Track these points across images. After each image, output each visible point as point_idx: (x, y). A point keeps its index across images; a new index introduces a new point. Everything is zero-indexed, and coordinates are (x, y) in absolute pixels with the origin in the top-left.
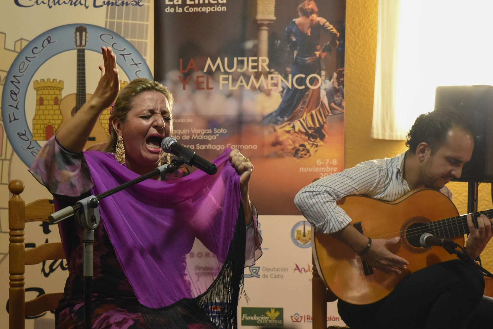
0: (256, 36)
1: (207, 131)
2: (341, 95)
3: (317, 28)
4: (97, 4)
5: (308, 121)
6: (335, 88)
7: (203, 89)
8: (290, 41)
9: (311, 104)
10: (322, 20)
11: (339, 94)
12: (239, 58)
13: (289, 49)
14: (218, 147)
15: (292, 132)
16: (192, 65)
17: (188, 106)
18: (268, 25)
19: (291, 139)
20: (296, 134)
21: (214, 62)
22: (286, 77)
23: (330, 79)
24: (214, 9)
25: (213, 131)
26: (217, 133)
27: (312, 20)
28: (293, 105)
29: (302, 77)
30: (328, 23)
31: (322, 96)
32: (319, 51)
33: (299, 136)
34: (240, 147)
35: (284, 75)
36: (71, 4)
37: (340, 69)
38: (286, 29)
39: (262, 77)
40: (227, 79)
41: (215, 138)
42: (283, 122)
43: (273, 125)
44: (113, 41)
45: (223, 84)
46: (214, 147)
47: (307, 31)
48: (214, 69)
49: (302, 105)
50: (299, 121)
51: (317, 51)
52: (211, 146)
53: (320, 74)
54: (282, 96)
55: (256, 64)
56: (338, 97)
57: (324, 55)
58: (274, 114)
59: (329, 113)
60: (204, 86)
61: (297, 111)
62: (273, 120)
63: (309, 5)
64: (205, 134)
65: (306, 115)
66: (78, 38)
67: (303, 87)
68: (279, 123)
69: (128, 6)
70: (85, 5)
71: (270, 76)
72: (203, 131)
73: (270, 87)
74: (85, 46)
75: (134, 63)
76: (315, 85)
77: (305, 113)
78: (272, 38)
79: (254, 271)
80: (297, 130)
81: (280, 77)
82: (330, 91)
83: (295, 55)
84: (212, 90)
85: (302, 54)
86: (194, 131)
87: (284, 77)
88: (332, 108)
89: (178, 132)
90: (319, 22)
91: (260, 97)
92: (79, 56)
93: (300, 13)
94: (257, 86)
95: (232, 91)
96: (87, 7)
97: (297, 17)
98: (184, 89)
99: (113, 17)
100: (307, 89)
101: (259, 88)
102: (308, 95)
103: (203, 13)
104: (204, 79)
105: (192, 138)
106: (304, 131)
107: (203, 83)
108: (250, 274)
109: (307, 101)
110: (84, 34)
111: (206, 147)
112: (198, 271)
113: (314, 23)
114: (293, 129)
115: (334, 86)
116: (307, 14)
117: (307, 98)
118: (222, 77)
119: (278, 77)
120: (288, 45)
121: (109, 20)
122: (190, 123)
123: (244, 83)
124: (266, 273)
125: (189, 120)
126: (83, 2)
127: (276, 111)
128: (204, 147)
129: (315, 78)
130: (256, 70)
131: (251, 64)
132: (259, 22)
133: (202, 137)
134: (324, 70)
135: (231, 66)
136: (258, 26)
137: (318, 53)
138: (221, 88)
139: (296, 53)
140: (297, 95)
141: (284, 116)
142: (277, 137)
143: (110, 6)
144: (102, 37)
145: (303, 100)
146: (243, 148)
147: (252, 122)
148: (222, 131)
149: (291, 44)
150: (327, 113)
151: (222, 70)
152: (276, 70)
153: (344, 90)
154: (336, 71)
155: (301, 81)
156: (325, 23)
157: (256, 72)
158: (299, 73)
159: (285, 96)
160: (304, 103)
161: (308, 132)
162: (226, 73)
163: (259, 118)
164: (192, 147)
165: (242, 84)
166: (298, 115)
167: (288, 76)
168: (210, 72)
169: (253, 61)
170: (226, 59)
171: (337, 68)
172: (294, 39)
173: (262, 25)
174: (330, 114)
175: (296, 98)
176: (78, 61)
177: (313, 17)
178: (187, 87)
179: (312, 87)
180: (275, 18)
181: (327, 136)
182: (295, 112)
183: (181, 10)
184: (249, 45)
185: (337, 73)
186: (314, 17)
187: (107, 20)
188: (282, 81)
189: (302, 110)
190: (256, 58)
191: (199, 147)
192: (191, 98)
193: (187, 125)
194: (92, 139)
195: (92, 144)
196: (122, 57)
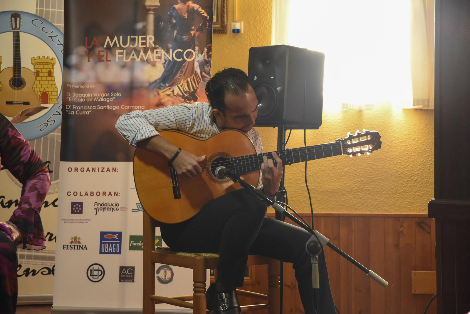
0: (145, 19)
1: (106, 95)
2: (209, 66)
3: (192, 12)
5: (185, 87)
6: (205, 60)
7: (103, 61)
8: (171, 22)
9: (187, 73)
10: (196, 6)
11: (208, 64)
12: (132, 37)
13: (170, 29)
14: (114, 107)
15: (172, 95)
16: (95, 42)
17: (92, 74)
18: (154, 10)
19: (171, 101)
20: (175, 97)
21: (112, 40)
22: (168, 52)
23: (202, 54)
25: (110, 94)
26: (114, 96)
27: (188, 6)
28: (173, 74)
29: (180, 52)
30: (200, 9)
31: (195, 67)
32: (194, 31)
33: (177, 98)
34: (131, 107)
35: (166, 50)
37: (209, 45)
38: (168, 13)
39: (149, 52)
40: (122, 53)
41: (112, 100)
42: (165, 87)
43: (157, 89)
44: (43, 25)
45: (119, 57)
46: (111, 107)
47: (184, 15)
48: (112, 45)
49: (180, 74)
50: (178, 86)
51: (192, 31)
52: (108, 106)
53: (194, 50)
54: (164, 67)
55: (145, 41)
56: (208, 67)
57: (197, 34)
58: (158, 81)
59: (200, 80)
60: (104, 58)
61: (176, 79)
62: (157, 86)
64: (104, 97)
65: (183, 82)
66: (13, 22)
67: (181, 59)
68: (162, 88)
71: (155, 51)
72: (102, 95)
73: (155, 60)
74: (19, 29)
75: (60, 44)
76: (190, 58)
77: (183, 80)
78: (157, 20)
79: (141, 206)
80: (175, 94)
81: (163, 52)
82: (201, 62)
83: (175, 34)
84: (109, 62)
85: (180, 33)
86: (96, 95)
87: (165, 52)
88: (203, 77)
89: (83, 95)
90: (193, 7)
91: (148, 67)
92: (14, 37)
93: (179, 1)
94: (145, 59)
95: (126, 62)
97: (177, 3)
98: (89, 61)
99: (41, 6)
100: (184, 61)
101: (147, 60)
102: (185, 65)
105: (94, 101)
106: (181, 94)
107: (103, 56)
108: (138, 209)
109: (184, 70)
110: (18, 19)
111: (105, 107)
113: (190, 8)
114: (173, 93)
115: (204, 59)
117: (184, 68)
118: (118, 51)
120: (170, 26)
121: (38, 8)
122: (92, 88)
123: (135, 57)
125: (92, 86)
127: (159, 79)
128: (103, 107)
129: (191, 52)
130: (145, 46)
131: (140, 41)
132: (147, 8)
133: (102, 100)
134: (197, 46)
135: (125, 43)
136: (146, 11)
137: (192, 33)
138: (117, 60)
139: (175, 32)
140: (176, 66)
141: (166, 83)
142: (160, 100)
144: (33, 22)
145: (181, 69)
146: (134, 108)
147: (141, 87)
148: (118, 94)
149: (171, 25)
150: (199, 81)
151: (118, 46)
152: (160, 46)
153: (212, 61)
154: (206, 47)
155: (179, 55)
156: (198, 8)
157: (144, 48)
158: (178, 49)
159: (167, 67)
160: (182, 72)
161: (185, 96)
162: (121, 48)
163: (146, 85)
164: (94, 108)
165: (133, 57)
166: (177, 82)
167: (169, 51)
168: (108, 48)
169: (142, 39)
170: (121, 37)
171: (207, 44)
172: (174, 22)
173: (149, 10)
174: (202, 81)
175: (175, 68)
176: (14, 41)
177: (189, 4)
178: (91, 59)
179: (188, 60)
180: (159, 4)
181: (199, 99)
182: (174, 79)
184: (140, 26)
185: (207, 48)
187: (37, 8)
188: (164, 54)
189: (180, 77)
190: (145, 36)
191: (99, 108)
192: (93, 68)
193: (90, 90)
194: (27, 103)
195: (26, 107)
196: (50, 38)
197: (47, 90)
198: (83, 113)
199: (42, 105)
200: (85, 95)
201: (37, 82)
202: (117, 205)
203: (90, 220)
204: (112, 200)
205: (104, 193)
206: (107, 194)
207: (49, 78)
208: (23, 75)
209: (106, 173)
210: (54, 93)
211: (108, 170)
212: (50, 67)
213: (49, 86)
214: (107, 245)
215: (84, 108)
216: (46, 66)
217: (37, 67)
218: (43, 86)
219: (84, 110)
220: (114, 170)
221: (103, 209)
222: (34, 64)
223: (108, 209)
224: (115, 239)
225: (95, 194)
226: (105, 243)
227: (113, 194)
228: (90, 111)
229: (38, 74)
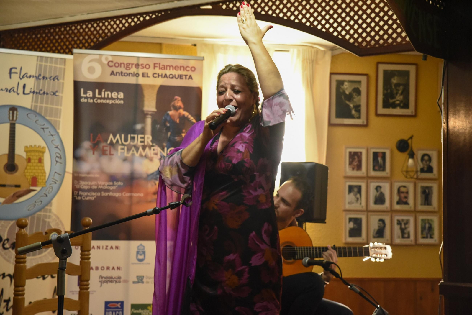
0: (143, 121)
1: (109, 183)
3: (183, 118)
4: (26, 92)
7: (107, 155)
8: (165, 125)
10: (186, 114)
13: (165, 131)
14: (117, 194)
16: (99, 138)
17: (96, 166)
18: (151, 115)
21: (115, 136)
22: (163, 149)
24: (115, 102)
25: (113, 183)
26: (116, 185)
27: (180, 113)
30: (190, 116)
34: (131, 195)
36: (7, 91)
38: (163, 118)
39: (147, 149)
40: (123, 149)
41: (115, 188)
43: (154, 180)
44: (36, 118)
45: (121, 152)
46: (114, 194)
47: (177, 120)
48: (114, 141)
52: (112, 193)
55: (142, 140)
58: (155, 173)
62: (154, 177)
63: (178, 103)
64: (108, 185)
66: (11, 115)
69: (48, 95)
70: (17, 92)
71: (152, 148)
72: (106, 183)
73: (152, 155)
74: (16, 120)
75: (51, 135)
78: (154, 123)
79: (140, 279)
84: (113, 156)
85: (173, 135)
86: (100, 183)
87: (161, 149)
90: (184, 115)
91: (146, 161)
93: (172, 108)
94: (144, 154)
95: (127, 157)
96: (18, 94)
97: (170, 110)
98: (94, 154)
99: (36, 101)
101: (145, 156)
103: (108, 104)
104: (107, 148)
105: (99, 188)
108: (137, 281)
110: (15, 112)
112: (101, 280)
113: (181, 115)
116: (177, 109)
118: (120, 147)
119: (158, 149)
121: (33, 104)
123: (135, 152)
124: (148, 280)
125: (97, 176)
126: (15, 90)
127: (156, 172)
128: (107, 194)
130: (143, 144)
131: (139, 140)
132: (145, 112)
133: (106, 187)
135: (126, 140)
136: (145, 115)
138: (119, 154)
139: (169, 134)
143: (35, 94)
144: (28, 115)
146: (134, 196)
147: (140, 178)
148: (120, 183)
149: (166, 128)
151: (120, 143)
152: (156, 144)
156: (188, 115)
162: (123, 144)
163: (145, 176)
164: (98, 194)
165: (133, 152)
168: (112, 144)
169: (141, 138)
170: (123, 136)
173: (147, 114)
177: (180, 111)
178: (96, 153)
180: (156, 110)
183: (91, 101)
184: (139, 127)
186: (182, 111)
191: (103, 194)
192: (98, 160)
193: (95, 179)
194: (18, 186)
195: (17, 190)
196: (42, 130)
197: (37, 174)
198: (88, 198)
199: (32, 188)
200: (90, 183)
201: (28, 168)
202: (119, 278)
203: (95, 291)
204: (115, 274)
205: (108, 268)
206: (111, 268)
207: (39, 164)
208: (17, 161)
209: (109, 251)
210: (43, 178)
211: (112, 248)
212: (41, 154)
213: (39, 171)
214: (111, 313)
215: (89, 194)
216: (37, 154)
217: (29, 154)
218: (34, 171)
219: (89, 196)
220: (117, 248)
221: (107, 282)
222: (27, 152)
223: (111, 282)
224: (118, 308)
225: (100, 268)
226: (109, 311)
227: (116, 268)
228: (95, 197)
229: (29, 160)
